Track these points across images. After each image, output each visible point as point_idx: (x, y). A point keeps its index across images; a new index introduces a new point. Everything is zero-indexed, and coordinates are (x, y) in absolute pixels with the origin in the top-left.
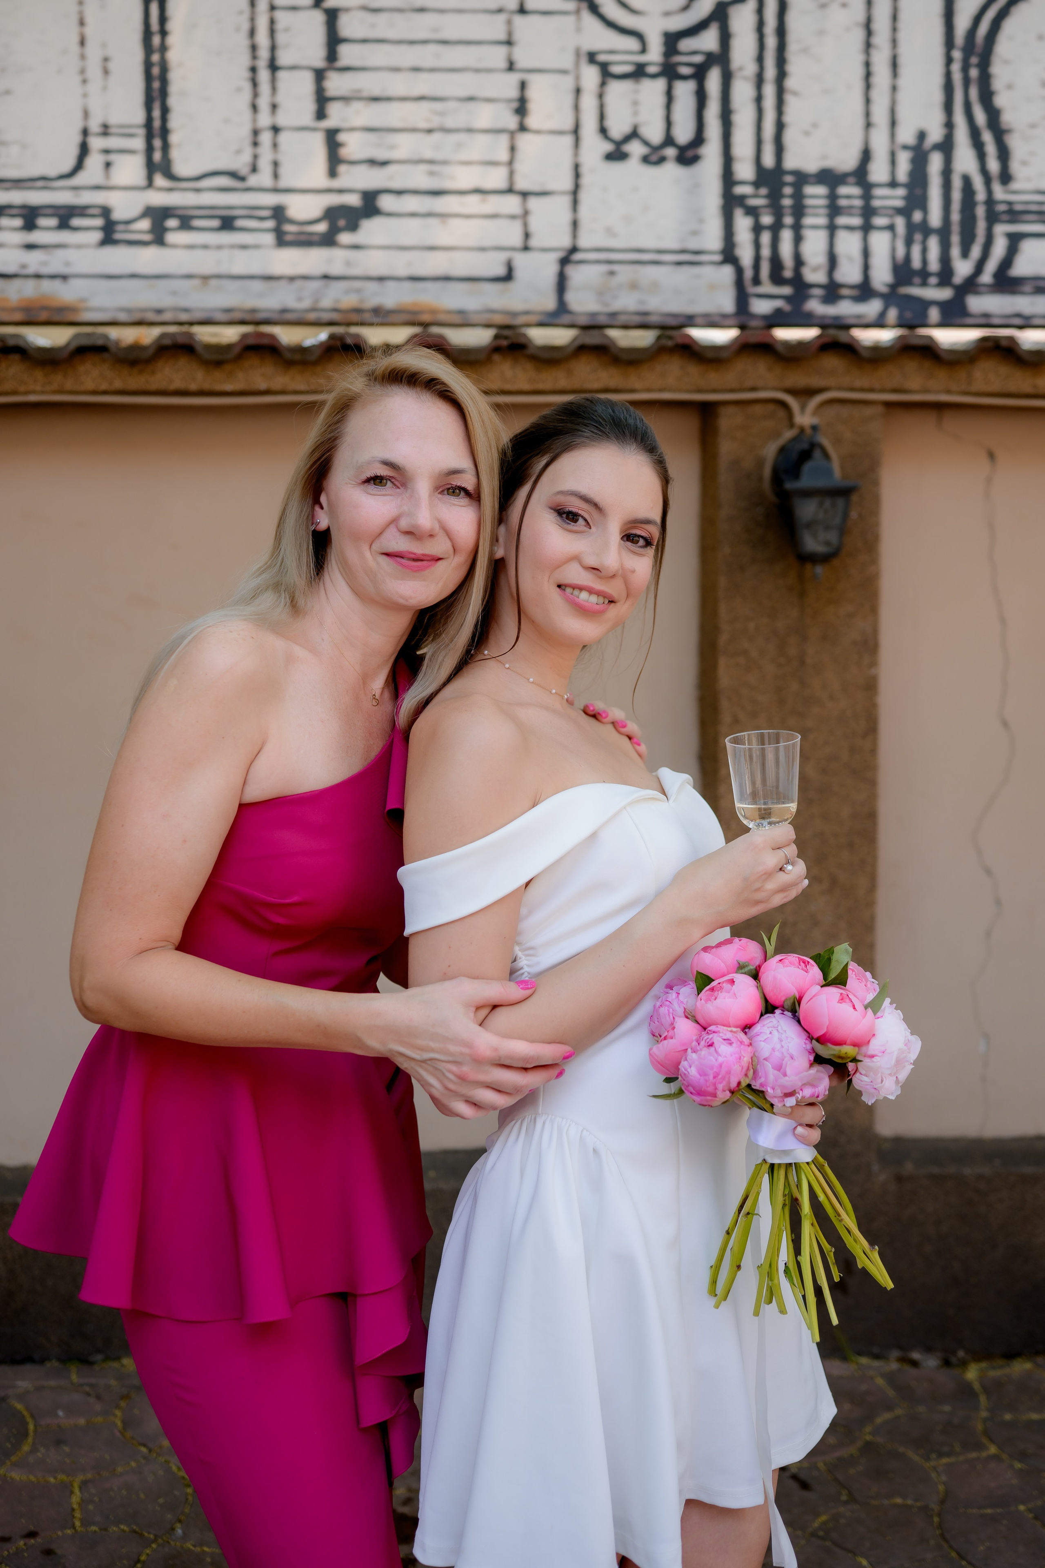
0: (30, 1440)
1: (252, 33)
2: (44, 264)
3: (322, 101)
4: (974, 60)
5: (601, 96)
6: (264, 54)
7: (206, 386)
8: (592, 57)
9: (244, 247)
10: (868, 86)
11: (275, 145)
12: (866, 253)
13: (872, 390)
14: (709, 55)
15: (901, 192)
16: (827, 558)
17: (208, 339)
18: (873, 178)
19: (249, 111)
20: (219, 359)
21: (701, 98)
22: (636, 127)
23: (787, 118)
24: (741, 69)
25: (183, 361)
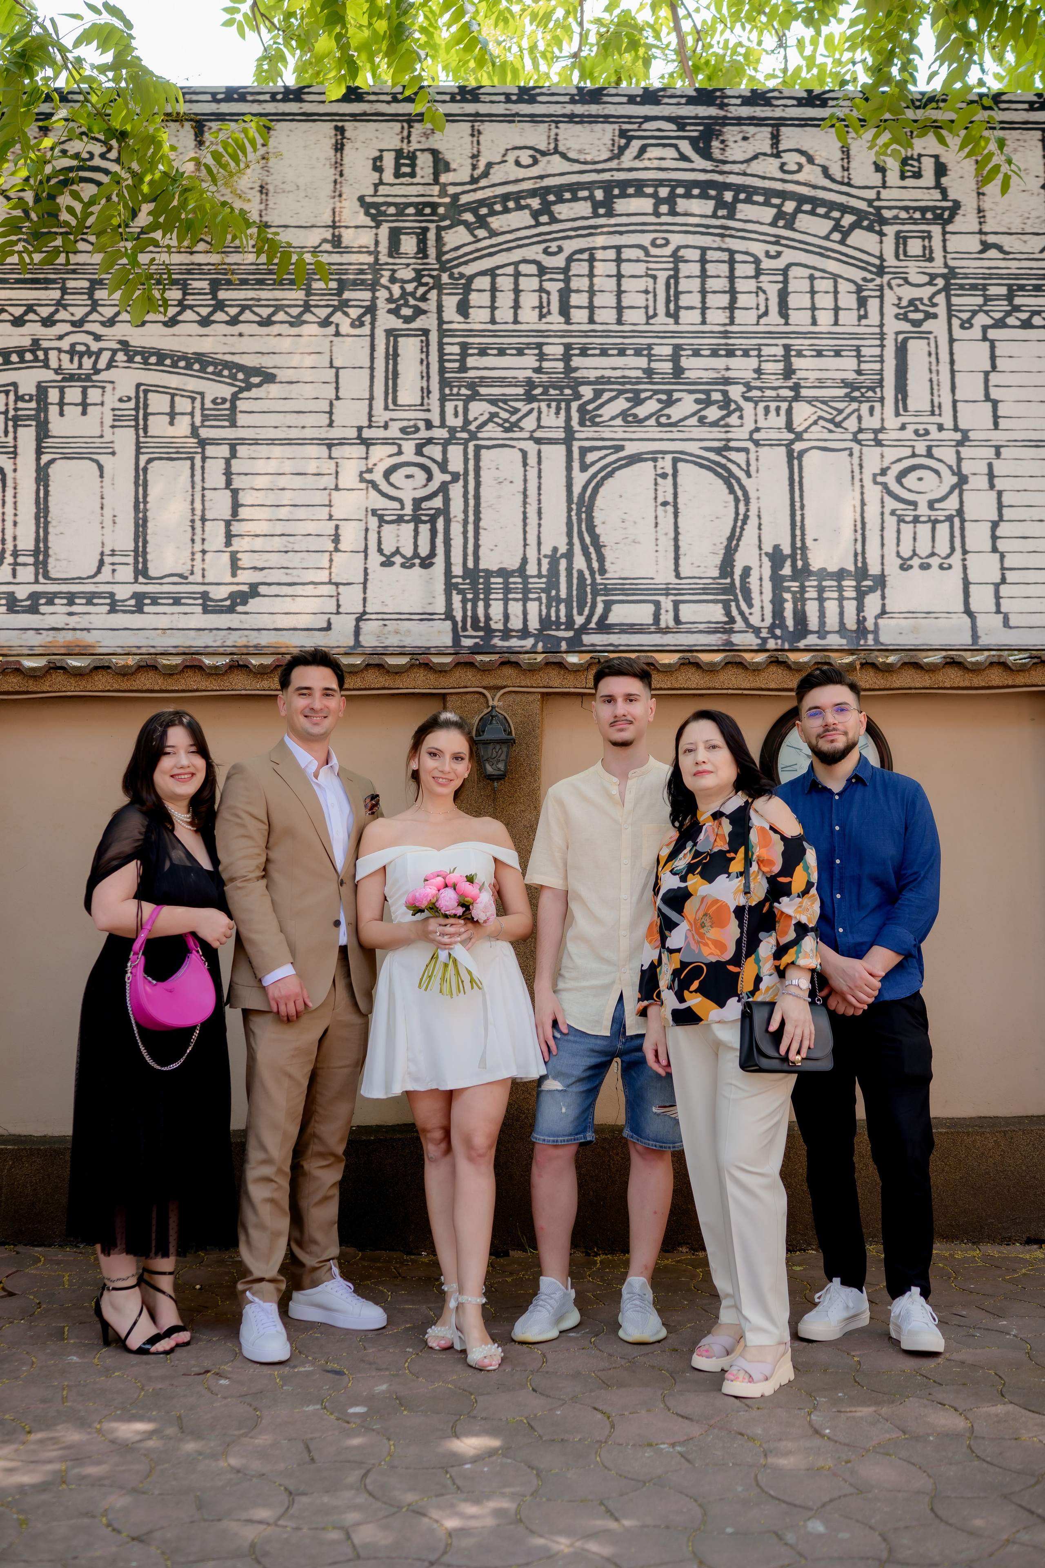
1: (192, 502)
2: (78, 623)
3: (229, 537)
4: (584, 509)
5: (379, 533)
6: (198, 513)
8: (374, 512)
9: (185, 613)
10: (525, 525)
11: (203, 560)
12: (524, 613)
13: (532, 687)
14: (437, 509)
15: (544, 580)
16: (501, 777)
17: (165, 662)
18: (528, 573)
19: (190, 543)
20: (171, 673)
21: (434, 533)
22: (398, 548)
23: (481, 543)
24: (455, 517)
25: (151, 674)
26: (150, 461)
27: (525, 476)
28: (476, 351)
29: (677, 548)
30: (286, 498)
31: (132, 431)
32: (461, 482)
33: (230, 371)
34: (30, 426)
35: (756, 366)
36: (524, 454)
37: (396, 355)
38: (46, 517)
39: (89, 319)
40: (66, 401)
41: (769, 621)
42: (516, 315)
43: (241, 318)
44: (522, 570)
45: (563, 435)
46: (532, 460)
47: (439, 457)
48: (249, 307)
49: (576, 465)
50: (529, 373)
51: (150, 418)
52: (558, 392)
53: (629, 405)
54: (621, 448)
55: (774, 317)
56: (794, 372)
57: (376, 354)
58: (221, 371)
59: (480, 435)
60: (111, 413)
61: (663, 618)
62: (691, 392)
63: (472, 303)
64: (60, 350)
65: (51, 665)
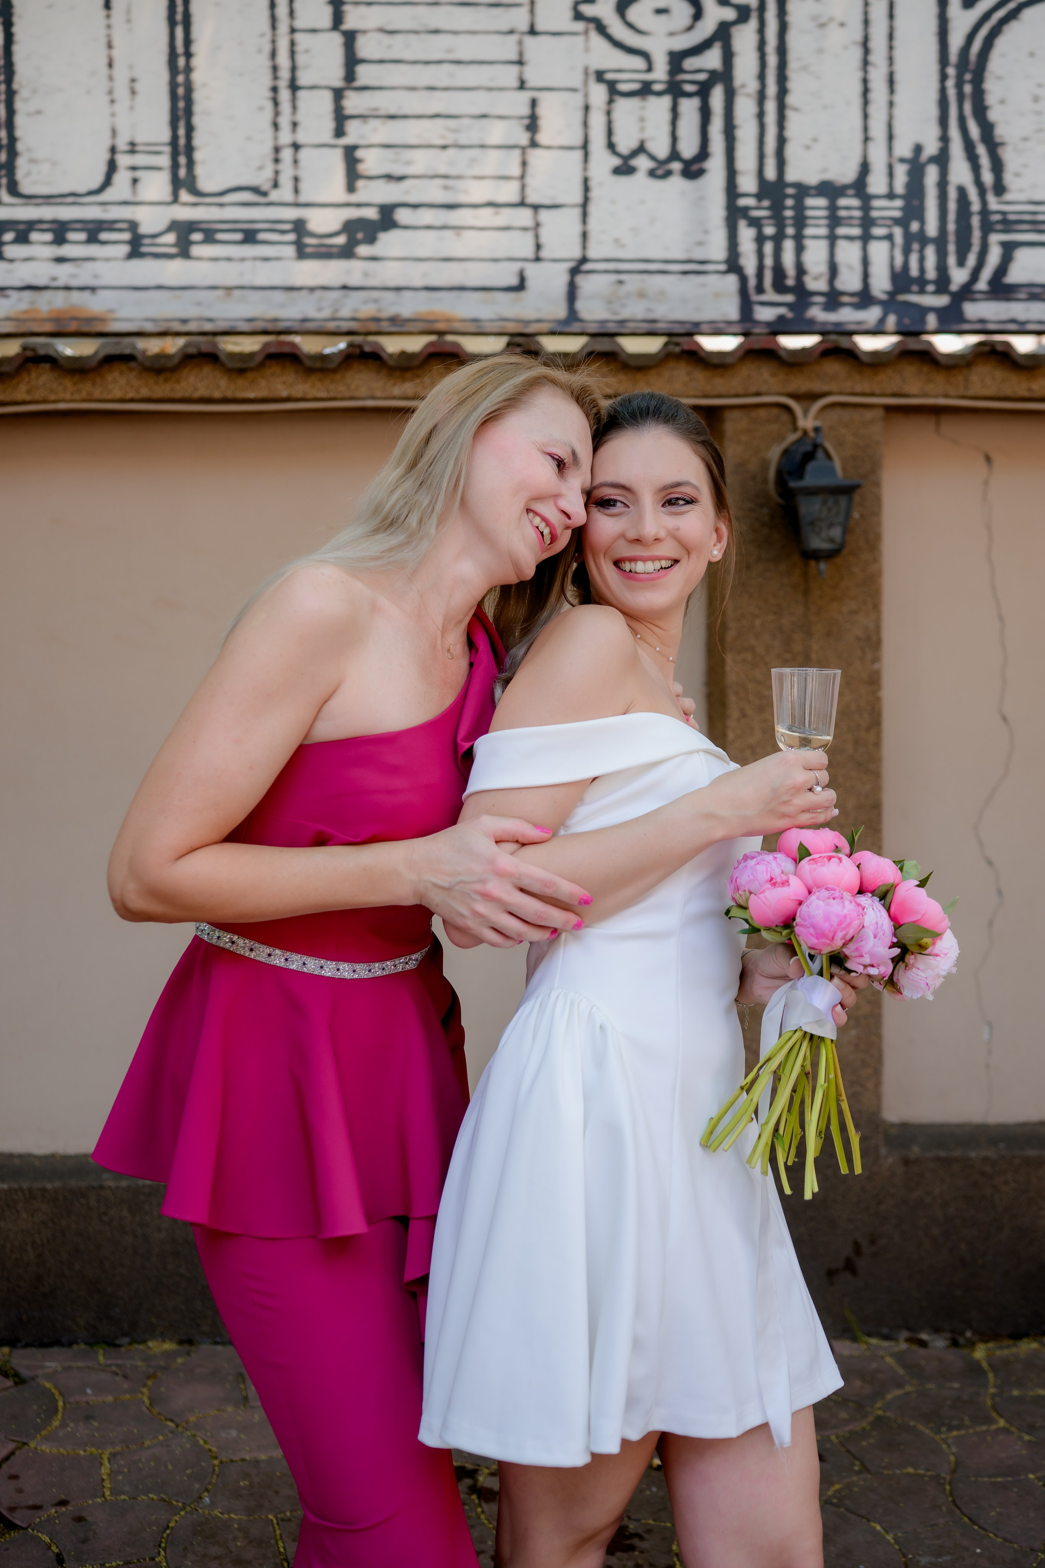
0: (60, 1416)
1: (273, 54)
2: (74, 276)
3: (341, 119)
4: (968, 77)
5: (609, 113)
6: (285, 74)
7: (229, 394)
8: (600, 76)
9: (266, 259)
10: (866, 102)
11: (296, 162)
12: (865, 262)
13: (872, 395)
14: (713, 73)
15: (899, 203)
16: (831, 555)
17: (230, 348)
18: (872, 190)
19: (270, 129)
20: (242, 367)
21: (705, 114)
22: (642, 142)
23: (789, 133)
24: (743, 86)
25: (207, 370)
27: (866, 13)
32: (753, 24)
38: (9, 81)
65: (29, 354)
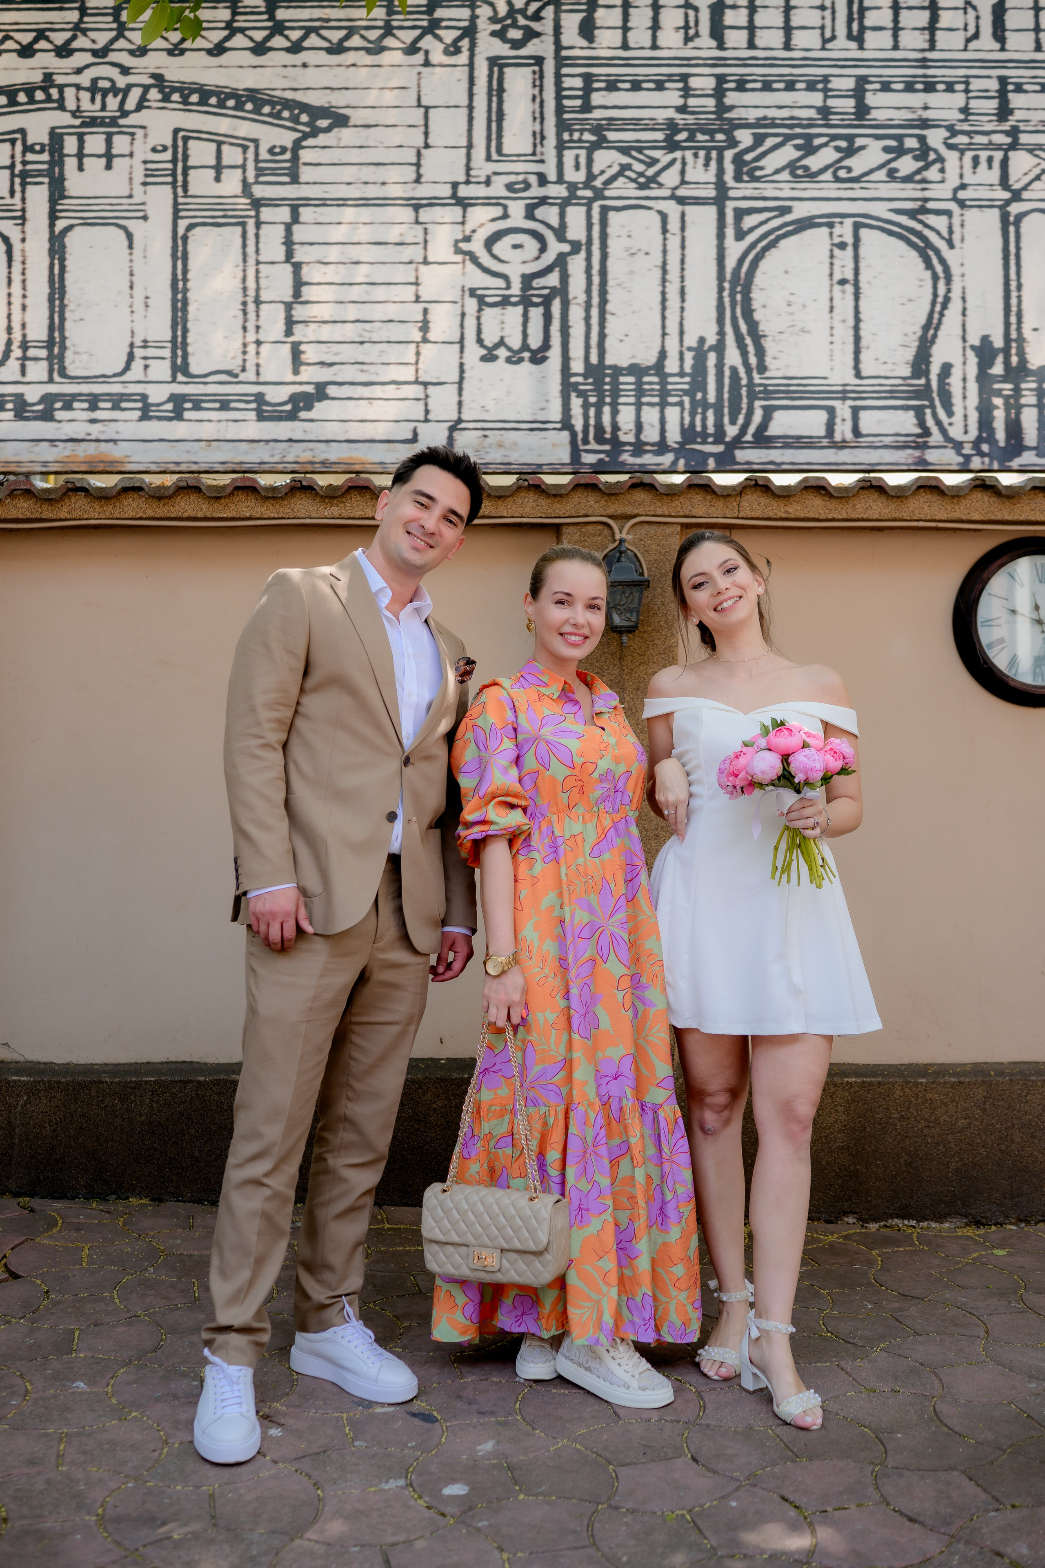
1: (244, 279)
2: (103, 432)
3: (290, 324)
4: (739, 289)
5: (478, 318)
6: (251, 293)
7: (209, 515)
8: (473, 292)
9: (235, 421)
10: (664, 308)
11: (258, 353)
12: (663, 422)
13: (670, 516)
14: (552, 289)
15: (687, 379)
16: (631, 630)
17: (210, 482)
18: (668, 370)
19: (241, 331)
20: (217, 495)
21: (548, 318)
22: (502, 338)
23: (607, 331)
24: (575, 298)
25: (193, 497)
26: (191, 227)
27: (665, 245)
28: (603, 85)
29: (857, 339)
30: (361, 273)
31: (169, 188)
32: (583, 254)
33: (291, 112)
34: (41, 183)
35: (962, 104)
36: (664, 217)
37: (501, 90)
38: (62, 298)
39: (113, 47)
40: (86, 151)
41: (973, 433)
42: (654, 38)
43: (305, 44)
44: (659, 367)
45: (712, 193)
46: (674, 225)
47: (555, 222)
48: (315, 30)
49: (730, 232)
50: (671, 113)
51: (192, 172)
52: (707, 137)
53: (798, 154)
54: (787, 210)
55: (987, 41)
56: (1011, 112)
57: (476, 90)
58: (280, 112)
59: (607, 193)
60: (142, 166)
61: (838, 428)
62: (878, 137)
63: (599, 23)
64: (78, 87)
65: (70, 486)
